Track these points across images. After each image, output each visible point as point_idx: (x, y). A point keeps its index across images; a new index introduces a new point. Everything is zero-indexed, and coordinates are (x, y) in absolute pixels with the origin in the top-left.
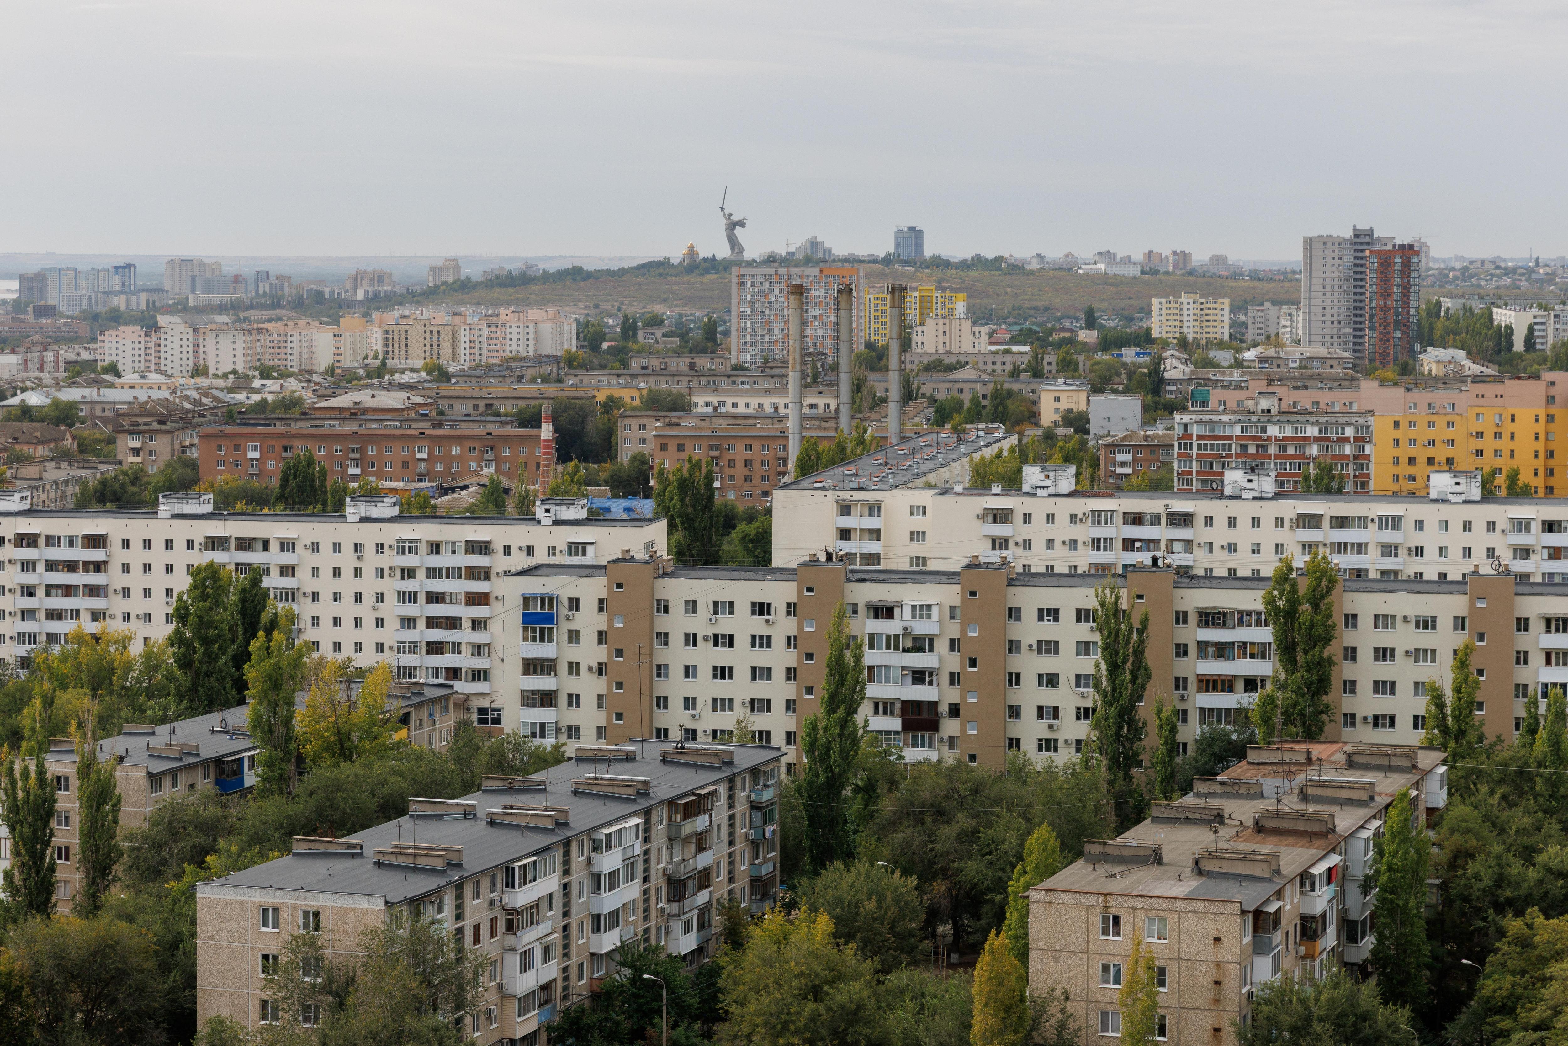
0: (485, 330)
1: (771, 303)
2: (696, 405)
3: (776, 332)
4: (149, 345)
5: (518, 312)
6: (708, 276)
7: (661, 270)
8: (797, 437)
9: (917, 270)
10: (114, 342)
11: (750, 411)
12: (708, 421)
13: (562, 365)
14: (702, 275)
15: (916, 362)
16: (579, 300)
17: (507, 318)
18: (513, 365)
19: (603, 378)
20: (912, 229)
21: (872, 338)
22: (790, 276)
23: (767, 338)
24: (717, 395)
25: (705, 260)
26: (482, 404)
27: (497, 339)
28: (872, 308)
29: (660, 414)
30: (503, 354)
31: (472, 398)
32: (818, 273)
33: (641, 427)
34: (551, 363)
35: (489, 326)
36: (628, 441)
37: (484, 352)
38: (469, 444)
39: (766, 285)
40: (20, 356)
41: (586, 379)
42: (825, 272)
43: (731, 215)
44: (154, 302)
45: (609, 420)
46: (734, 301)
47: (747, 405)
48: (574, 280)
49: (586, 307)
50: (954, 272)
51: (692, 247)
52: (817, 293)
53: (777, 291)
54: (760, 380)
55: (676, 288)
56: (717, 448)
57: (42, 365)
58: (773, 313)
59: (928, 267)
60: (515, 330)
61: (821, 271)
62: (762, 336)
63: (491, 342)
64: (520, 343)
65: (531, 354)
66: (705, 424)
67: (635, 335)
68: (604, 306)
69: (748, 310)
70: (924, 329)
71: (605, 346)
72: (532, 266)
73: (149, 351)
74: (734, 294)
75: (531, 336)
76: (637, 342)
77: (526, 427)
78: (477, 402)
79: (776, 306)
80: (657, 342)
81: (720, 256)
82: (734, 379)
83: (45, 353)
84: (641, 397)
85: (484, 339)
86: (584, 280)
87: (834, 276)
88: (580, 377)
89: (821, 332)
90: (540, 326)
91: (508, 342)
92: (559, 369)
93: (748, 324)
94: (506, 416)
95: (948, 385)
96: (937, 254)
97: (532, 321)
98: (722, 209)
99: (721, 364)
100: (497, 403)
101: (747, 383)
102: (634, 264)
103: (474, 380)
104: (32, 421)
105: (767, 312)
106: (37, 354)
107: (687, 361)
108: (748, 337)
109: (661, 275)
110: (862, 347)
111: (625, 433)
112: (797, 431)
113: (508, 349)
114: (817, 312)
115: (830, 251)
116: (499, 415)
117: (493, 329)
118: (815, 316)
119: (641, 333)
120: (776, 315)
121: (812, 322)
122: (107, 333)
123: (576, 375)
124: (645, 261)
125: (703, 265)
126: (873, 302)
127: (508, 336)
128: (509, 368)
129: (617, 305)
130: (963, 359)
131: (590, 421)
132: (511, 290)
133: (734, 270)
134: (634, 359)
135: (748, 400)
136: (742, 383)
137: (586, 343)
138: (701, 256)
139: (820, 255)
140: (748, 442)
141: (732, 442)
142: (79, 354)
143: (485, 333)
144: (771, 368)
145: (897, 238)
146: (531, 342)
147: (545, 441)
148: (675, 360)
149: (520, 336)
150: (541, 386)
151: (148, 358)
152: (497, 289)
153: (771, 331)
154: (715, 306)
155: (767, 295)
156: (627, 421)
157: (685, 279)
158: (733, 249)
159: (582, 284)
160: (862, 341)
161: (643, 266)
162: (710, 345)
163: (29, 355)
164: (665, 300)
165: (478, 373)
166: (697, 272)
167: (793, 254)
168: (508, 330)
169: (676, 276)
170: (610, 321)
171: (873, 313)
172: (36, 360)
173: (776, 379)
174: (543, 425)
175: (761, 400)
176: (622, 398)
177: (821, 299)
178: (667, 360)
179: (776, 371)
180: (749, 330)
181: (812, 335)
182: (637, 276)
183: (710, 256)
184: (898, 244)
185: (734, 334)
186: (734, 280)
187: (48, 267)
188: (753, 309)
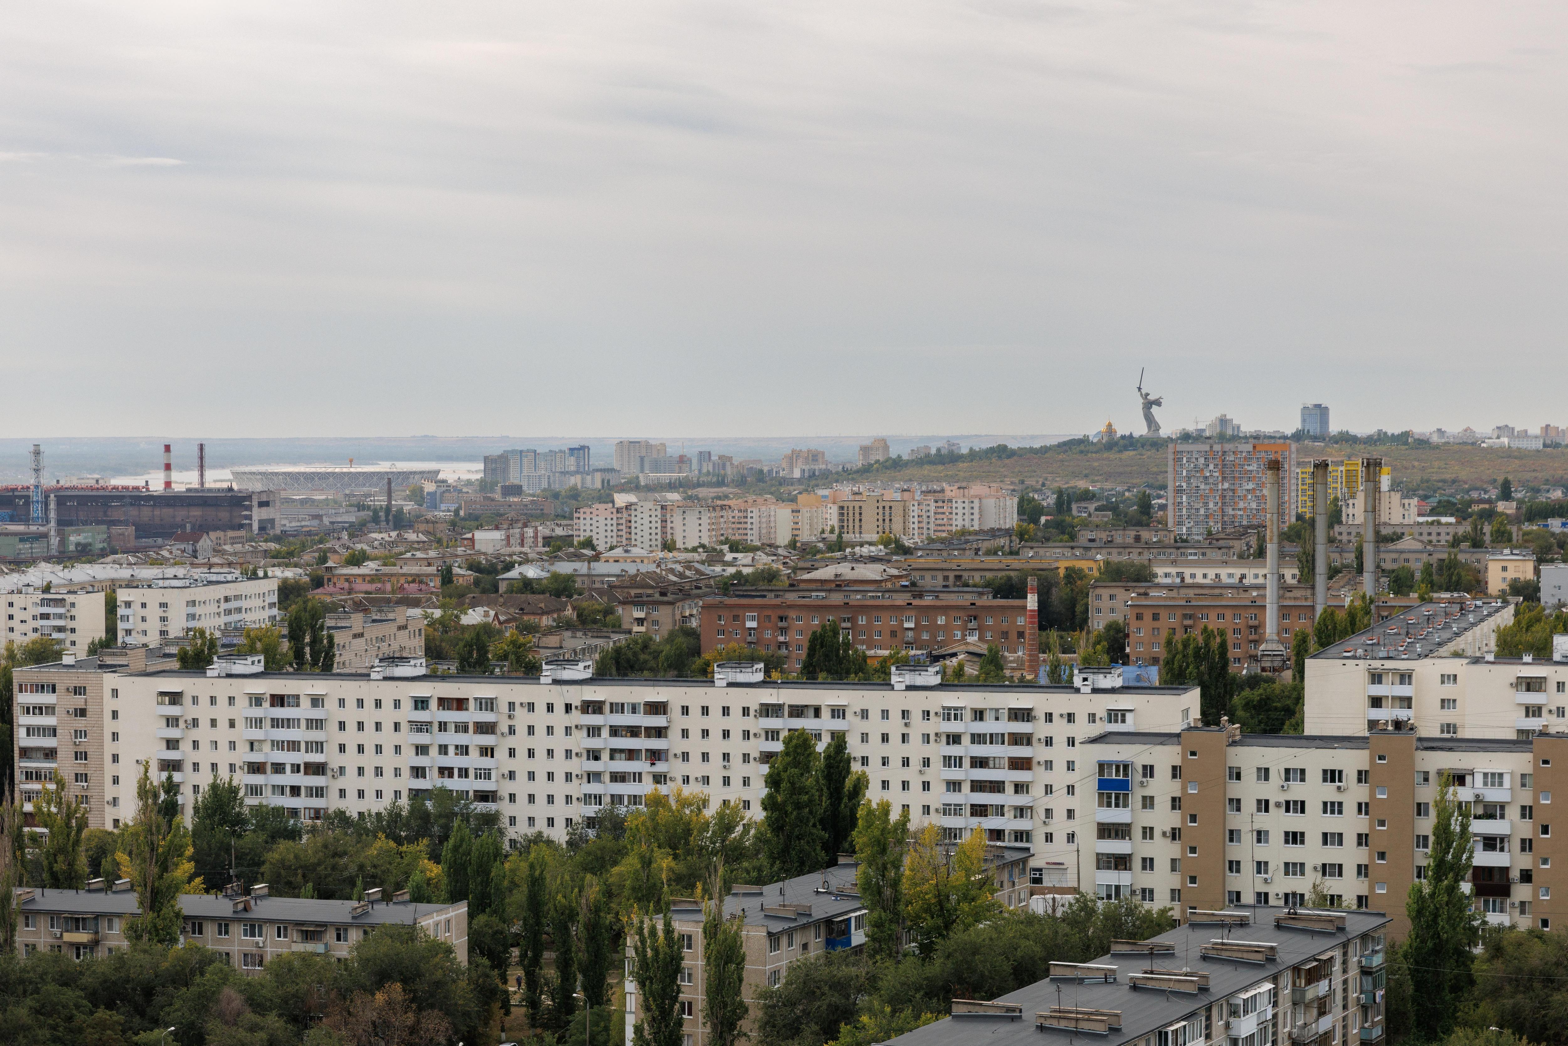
0: (933, 505)
1: (1207, 477)
2: (1155, 576)
3: (1211, 505)
4: (621, 521)
5: (964, 488)
6: (1127, 453)
7: (1082, 447)
8: (1275, 606)
9: (1326, 446)
10: (588, 519)
11: (1207, 581)
12: (1175, 591)
13: (1014, 538)
14: (1120, 451)
15: (1354, 534)
16: (1005, 476)
17: (953, 494)
18: (971, 538)
19: (1058, 551)
20: (1318, 406)
21: (1300, 510)
22: (1224, 453)
23: (1202, 511)
24: (1176, 566)
25: (1123, 437)
26: (951, 575)
27: (943, 513)
28: (1300, 482)
29: (1129, 584)
30: (949, 528)
31: (942, 570)
32: (1251, 449)
33: (1112, 597)
34: (1004, 536)
35: (936, 502)
36: (1099, 611)
37: (932, 526)
38: (953, 614)
39: (1202, 460)
40: (503, 532)
41: (1041, 551)
42: (1258, 449)
43: (1147, 394)
44: (609, 481)
45: (1072, 590)
46: (1170, 476)
47: (1205, 576)
48: (1000, 457)
49: (1012, 483)
50: (1362, 446)
51: (1110, 425)
52: (1250, 468)
53: (1211, 467)
54: (1208, 551)
55: (1096, 464)
56: (1190, 617)
57: (523, 540)
58: (1208, 487)
59: (1336, 443)
60: (960, 505)
61: (1254, 447)
62: (1198, 510)
63: (938, 516)
64: (966, 517)
65: (976, 528)
66: (1174, 594)
67: (1069, 509)
68: (1030, 482)
69: (1184, 485)
70: (1355, 501)
71: (1043, 519)
72: (954, 445)
73: (620, 527)
74: (1170, 469)
75: (976, 511)
76: (1071, 515)
77: (1008, 598)
78: (946, 573)
79: (1211, 481)
80: (1090, 515)
81: (1136, 434)
82: (1183, 550)
83: (526, 529)
84: (1099, 569)
85: (932, 514)
86: (1009, 457)
87: (1266, 452)
88: (1036, 550)
89: (1254, 505)
90: (984, 501)
91: (954, 516)
92: (1011, 541)
93: (1184, 497)
94: (975, 586)
95: (1394, 556)
96: (1345, 430)
97: (976, 496)
98: (1139, 389)
99: (1165, 536)
100: (965, 575)
101: (1195, 554)
102: (1054, 442)
103: (936, 553)
104: (533, 593)
105: (1202, 487)
106: (518, 530)
107: (1132, 533)
108: (1184, 510)
109: (1082, 452)
110: (1293, 519)
111: (1096, 603)
112: (1275, 601)
113: (954, 523)
114: (1251, 486)
115: (1239, 427)
116: (968, 586)
117: (940, 504)
118: (1248, 490)
119: (1074, 506)
120: (1211, 489)
121: (1245, 496)
122: (582, 510)
123: (1032, 548)
124: (1066, 439)
125: (1122, 442)
126: (1300, 476)
127: (954, 511)
128: (967, 542)
129: (1041, 481)
130: (1399, 530)
131: (1054, 591)
132: (940, 467)
133: (1171, 446)
134: (1081, 533)
135: (1205, 571)
136: (1191, 554)
137: (1025, 517)
138: (1119, 435)
139: (1229, 432)
140: (1220, 611)
141: (1205, 611)
142: (553, 530)
143: (932, 508)
144: (1217, 540)
145: (1303, 415)
146: (976, 517)
147: (1031, 611)
148: (1121, 532)
149: (966, 511)
150: (1003, 558)
151: (620, 533)
152: (927, 467)
153: (1206, 504)
154: (1135, 481)
155: (1202, 470)
156: (1099, 591)
157: (1105, 455)
158: (1149, 427)
159: (1007, 461)
160: (1294, 513)
161: (1065, 444)
162: (1144, 518)
163: (511, 531)
164: (1086, 476)
165: (938, 546)
166: (1116, 449)
167: (1203, 430)
168: (954, 505)
169: (1096, 452)
170: (1036, 496)
171: (1300, 487)
172: (518, 536)
173: (1224, 550)
174: (1029, 596)
175: (1218, 571)
176: (1081, 570)
177: (1254, 474)
178: (1113, 533)
179: (1221, 543)
180: (1185, 504)
181: (1245, 509)
182: (1059, 454)
183: (1127, 434)
184: (1304, 421)
185: (1170, 508)
186: (1171, 457)
187: (510, 449)
188: (1189, 484)
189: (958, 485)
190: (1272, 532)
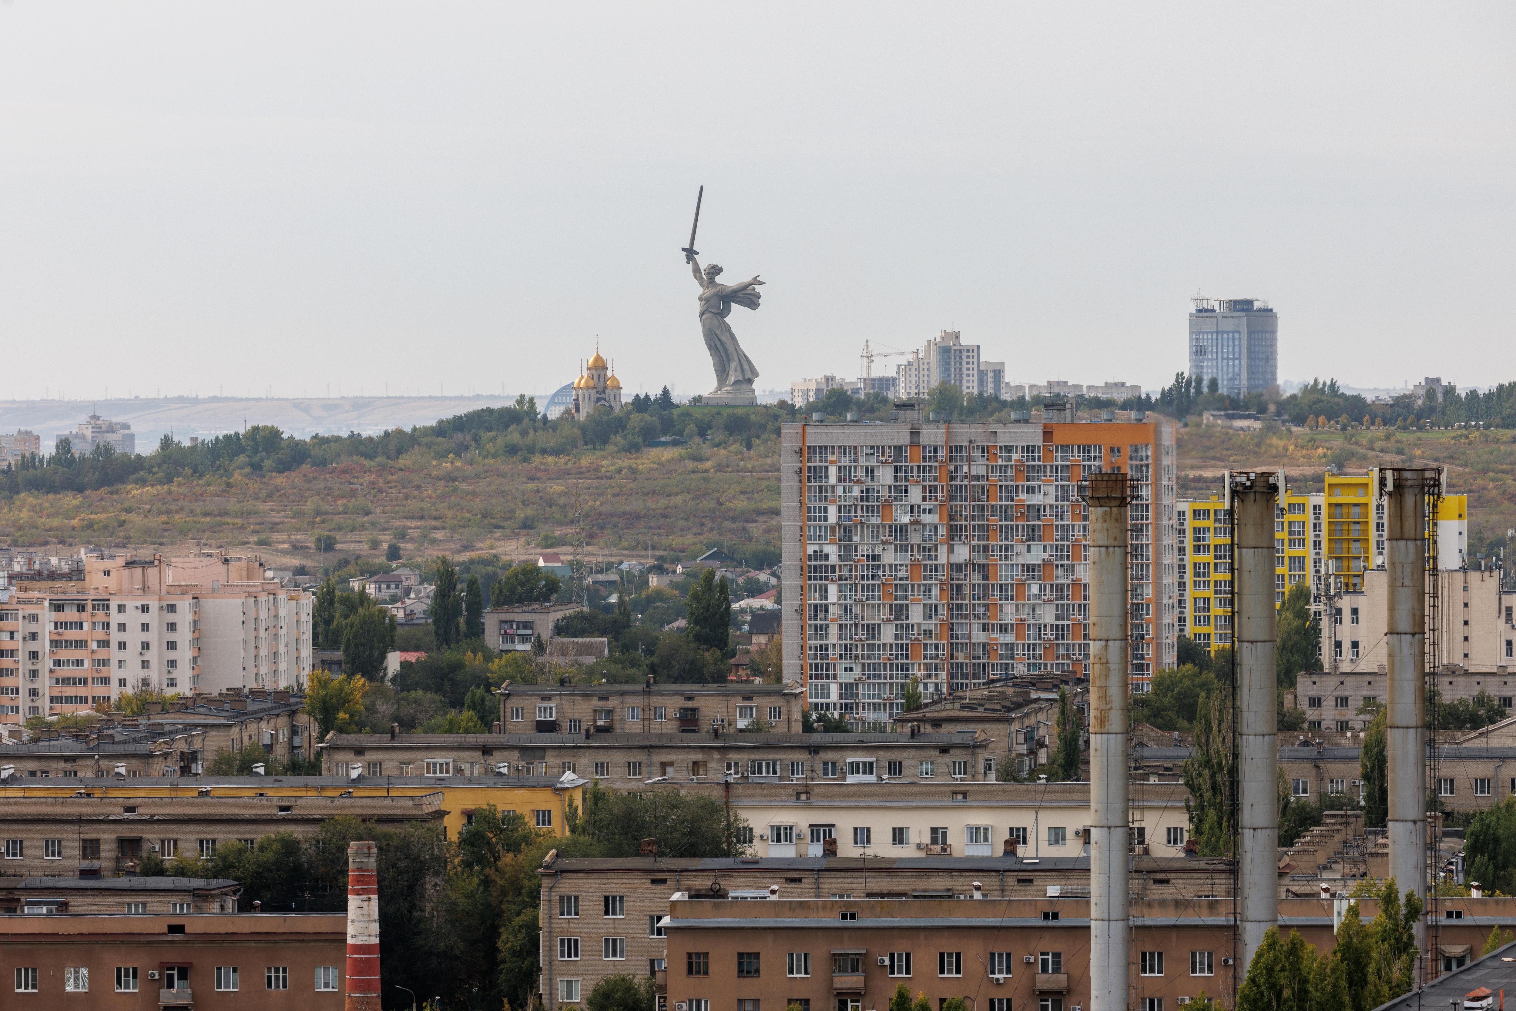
0: (47, 617)
1: (900, 530)
2: (746, 836)
3: (916, 615)
5: (145, 565)
6: (654, 453)
7: (513, 435)
8: (1117, 928)
9: (1269, 429)
11: (906, 852)
12: (808, 882)
13: (302, 719)
14: (633, 448)
15: (1356, 702)
16: (274, 527)
17: (111, 583)
18: (167, 720)
19: (441, 759)
20: (1242, 306)
21: (1190, 630)
22: (955, 451)
23: (888, 634)
24: (809, 806)
25: (641, 404)
26: (108, 838)
27: (81, 644)
28: (1189, 542)
29: (665, 863)
30: (100, 690)
31: (78, 821)
32: (1038, 441)
33: (609, 904)
34: (271, 714)
35: (58, 607)
36: (571, 947)
37: (45, 685)
38: (114, 959)
39: (886, 476)
41: (390, 762)
42: (1058, 438)
43: (716, 270)
45: (487, 883)
46: (789, 524)
47: (899, 836)
48: (256, 467)
49: (296, 548)
50: (1379, 431)
51: (599, 367)
52: (1036, 499)
53: (916, 495)
54: (908, 759)
55: (557, 488)
56: (856, 964)
58: (905, 558)
59: (1300, 420)
60: (133, 618)
61: (1048, 434)
62: (874, 629)
63: (64, 654)
64: (151, 655)
65: (185, 688)
66: (803, 892)
67: (476, 630)
68: (347, 545)
69: (832, 551)
70: (1361, 602)
71: (394, 661)
72: (111, 428)
74: (788, 503)
75: (184, 636)
76: (480, 647)
77: (284, 908)
78: (91, 833)
79: (915, 538)
80: (540, 647)
81: (681, 395)
82: (829, 756)
84: (571, 816)
85: (44, 646)
86: (284, 467)
87: (1084, 449)
88: (372, 757)
89: (1048, 615)
90: (209, 604)
91: (115, 654)
92: (294, 731)
93: (833, 590)
94: (181, 872)
96: (1324, 378)
97: (183, 590)
98: (690, 253)
99: (776, 712)
100: (152, 836)
101: (869, 768)
102: (429, 419)
103: (57, 769)
105: (888, 557)
107: (674, 704)
108: (833, 631)
109: (512, 450)
110: (1170, 658)
111: (561, 924)
112: (1117, 912)
113: (116, 674)
114: (1037, 555)
115: (998, 373)
116: (160, 872)
117: (70, 614)
118: (1029, 569)
119: (490, 620)
120: (915, 565)
121: (1022, 585)
123: (359, 751)
124: (463, 410)
125: (637, 419)
126: (1189, 523)
127: (115, 637)
128: (156, 733)
129: (386, 541)
130: (1495, 690)
131: (430, 883)
132: (70, 500)
133: (790, 431)
134: (515, 702)
135: (900, 820)
136: (854, 768)
137: (338, 655)
138: (627, 396)
139: (970, 387)
140: (950, 946)
141: (901, 947)
143: (46, 628)
144: (937, 723)
145: (1196, 334)
146: (184, 654)
147: (359, 948)
148: (636, 701)
149: (151, 636)
150: (268, 783)
152: (28, 499)
153: (900, 612)
154: (678, 541)
155: (887, 505)
156: (569, 885)
157: (585, 461)
158: (722, 372)
159: (280, 480)
160: (1171, 638)
161: (459, 424)
162: (709, 656)
164: (527, 525)
165: (66, 746)
166: (619, 439)
167: (889, 382)
168: (115, 618)
169: (556, 452)
170: (371, 590)
171: (1190, 558)
173: (956, 756)
174: (353, 902)
175: (939, 820)
176: (513, 820)
177: (1048, 517)
178: (613, 702)
179: (949, 733)
180: (834, 612)
181: (1019, 626)
182: (441, 456)
183: (655, 392)
184: (1199, 352)
185: (790, 623)
186: (789, 464)
188: (846, 549)
189: (128, 553)
190: (1104, 697)
